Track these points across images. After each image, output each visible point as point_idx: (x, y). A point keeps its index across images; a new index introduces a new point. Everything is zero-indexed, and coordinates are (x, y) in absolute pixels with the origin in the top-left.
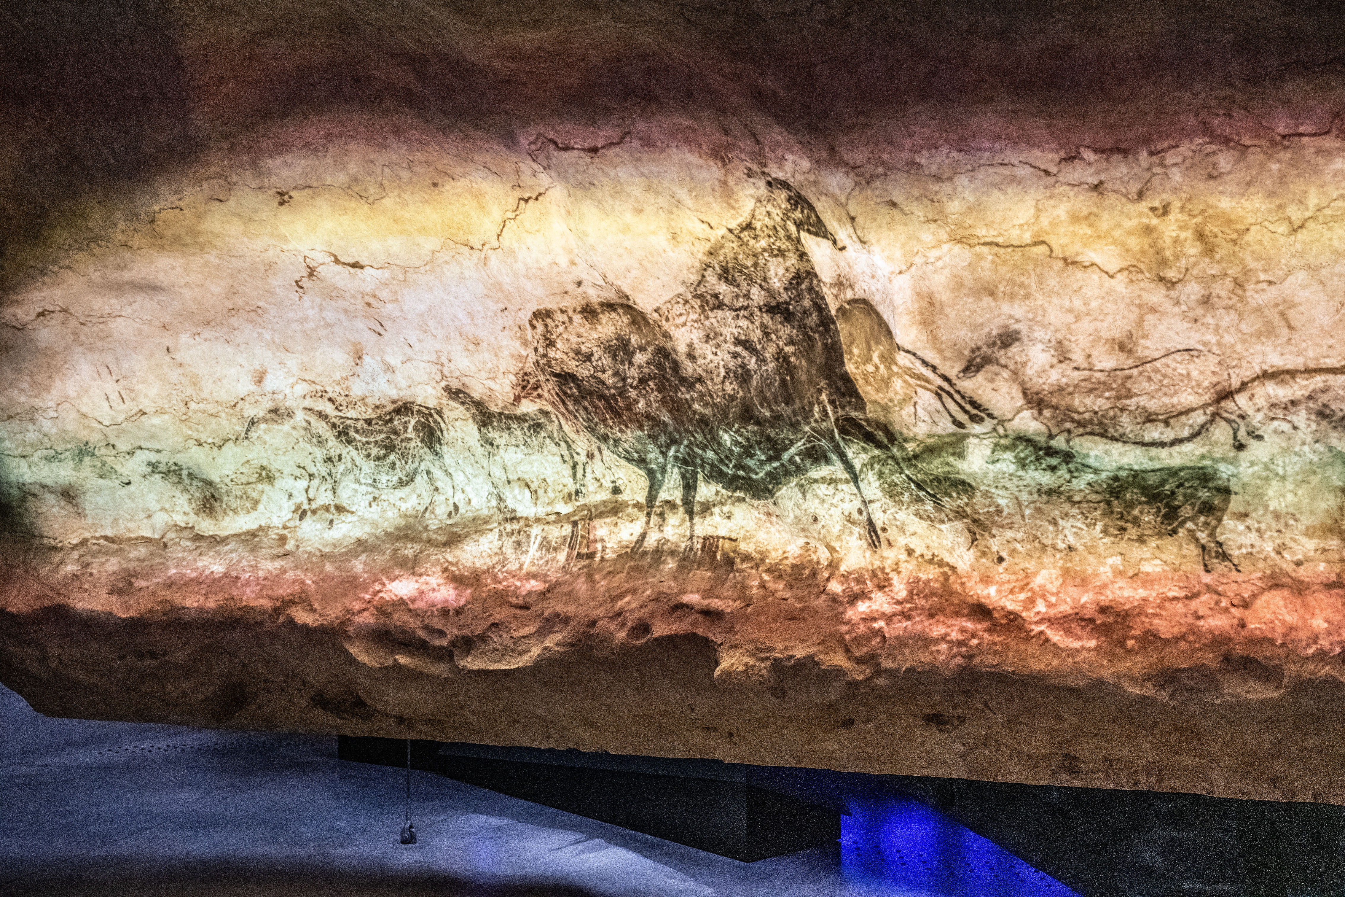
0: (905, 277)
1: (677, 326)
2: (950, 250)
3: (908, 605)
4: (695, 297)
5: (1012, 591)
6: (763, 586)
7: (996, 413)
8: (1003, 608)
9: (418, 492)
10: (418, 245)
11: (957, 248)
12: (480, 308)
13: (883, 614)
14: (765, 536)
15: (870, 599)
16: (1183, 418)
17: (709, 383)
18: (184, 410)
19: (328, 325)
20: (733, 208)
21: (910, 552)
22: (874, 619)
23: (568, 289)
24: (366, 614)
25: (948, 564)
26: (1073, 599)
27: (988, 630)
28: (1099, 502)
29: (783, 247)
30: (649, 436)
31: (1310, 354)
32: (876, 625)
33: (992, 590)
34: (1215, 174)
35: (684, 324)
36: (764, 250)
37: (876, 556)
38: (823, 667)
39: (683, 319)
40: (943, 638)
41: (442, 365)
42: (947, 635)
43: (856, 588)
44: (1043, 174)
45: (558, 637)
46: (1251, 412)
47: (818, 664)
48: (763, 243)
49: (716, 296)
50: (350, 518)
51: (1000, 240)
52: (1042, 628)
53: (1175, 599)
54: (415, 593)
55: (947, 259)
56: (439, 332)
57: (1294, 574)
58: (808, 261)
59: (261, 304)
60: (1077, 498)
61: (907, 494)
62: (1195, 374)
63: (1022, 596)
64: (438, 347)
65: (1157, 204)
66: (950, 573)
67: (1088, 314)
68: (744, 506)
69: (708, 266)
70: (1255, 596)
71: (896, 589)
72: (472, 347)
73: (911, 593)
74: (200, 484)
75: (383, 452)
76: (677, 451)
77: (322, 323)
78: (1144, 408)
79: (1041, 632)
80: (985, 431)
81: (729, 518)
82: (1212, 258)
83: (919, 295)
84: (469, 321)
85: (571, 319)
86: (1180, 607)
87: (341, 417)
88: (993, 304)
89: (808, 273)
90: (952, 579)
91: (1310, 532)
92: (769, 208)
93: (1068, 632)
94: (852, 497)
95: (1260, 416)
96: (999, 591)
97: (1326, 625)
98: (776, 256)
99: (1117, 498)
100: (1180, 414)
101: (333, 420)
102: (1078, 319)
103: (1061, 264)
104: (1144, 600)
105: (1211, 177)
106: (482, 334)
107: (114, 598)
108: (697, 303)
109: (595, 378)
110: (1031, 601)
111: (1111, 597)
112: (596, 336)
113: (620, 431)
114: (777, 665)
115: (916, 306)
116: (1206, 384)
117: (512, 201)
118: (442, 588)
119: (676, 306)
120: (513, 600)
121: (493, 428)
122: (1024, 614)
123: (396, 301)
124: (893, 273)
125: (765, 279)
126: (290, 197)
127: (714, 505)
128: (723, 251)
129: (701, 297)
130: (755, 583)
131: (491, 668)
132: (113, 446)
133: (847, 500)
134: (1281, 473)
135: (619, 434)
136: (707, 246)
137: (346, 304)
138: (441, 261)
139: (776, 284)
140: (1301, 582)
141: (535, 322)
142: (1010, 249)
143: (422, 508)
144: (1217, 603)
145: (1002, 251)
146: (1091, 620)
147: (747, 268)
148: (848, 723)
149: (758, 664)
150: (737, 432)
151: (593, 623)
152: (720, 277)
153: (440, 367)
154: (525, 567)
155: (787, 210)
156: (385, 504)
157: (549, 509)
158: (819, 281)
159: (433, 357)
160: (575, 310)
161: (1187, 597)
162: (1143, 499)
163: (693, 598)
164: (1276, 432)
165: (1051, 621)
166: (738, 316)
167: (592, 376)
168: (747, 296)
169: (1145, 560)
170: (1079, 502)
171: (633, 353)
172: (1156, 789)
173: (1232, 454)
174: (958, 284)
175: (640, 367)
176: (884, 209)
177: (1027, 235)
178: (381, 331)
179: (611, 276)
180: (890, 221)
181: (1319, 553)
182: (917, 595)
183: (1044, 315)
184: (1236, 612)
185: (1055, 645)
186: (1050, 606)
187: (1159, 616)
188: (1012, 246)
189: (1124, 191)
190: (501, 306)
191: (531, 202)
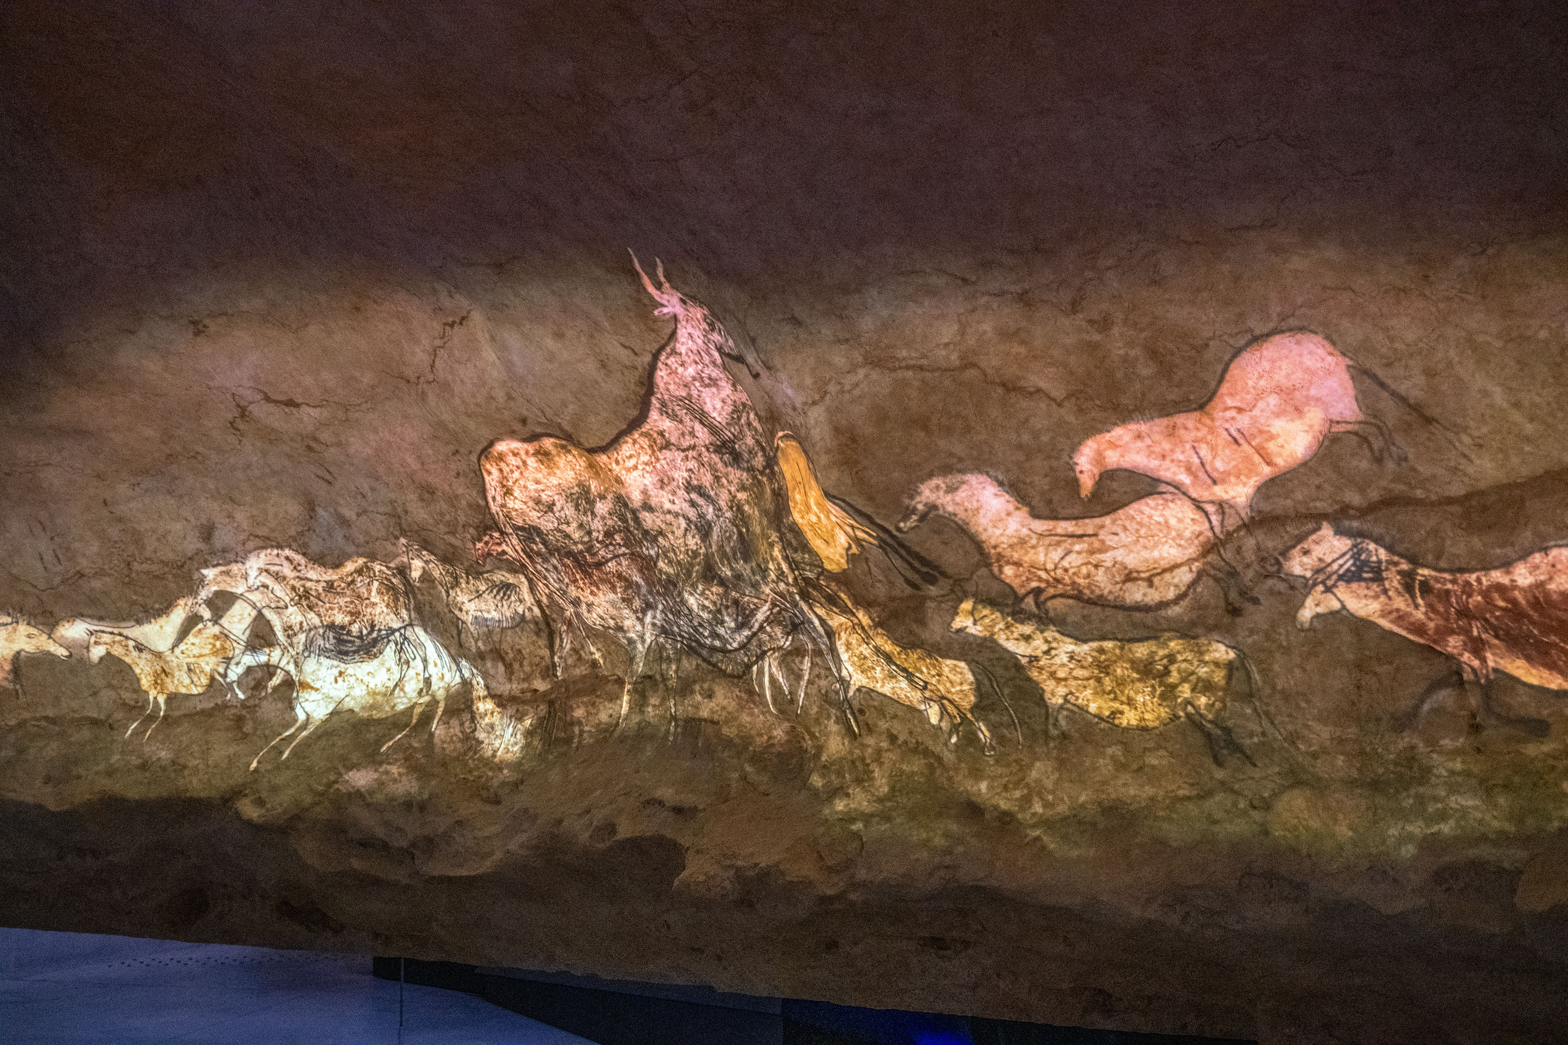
0: (820, 409)
2: (866, 376)
3: (889, 804)
5: (1006, 788)
6: (744, 778)
7: (950, 571)
8: (996, 808)
9: (387, 665)
10: (355, 378)
11: (875, 375)
12: (430, 452)
13: (862, 813)
14: (748, 719)
15: (848, 795)
16: (1167, 576)
17: (670, 536)
18: (126, 571)
19: (274, 473)
20: (653, 330)
21: (893, 738)
22: (853, 820)
23: (513, 428)
24: (318, 809)
25: (933, 754)
26: (1070, 798)
27: (977, 835)
28: (1088, 679)
30: (624, 600)
31: (1299, 496)
32: (854, 827)
33: (983, 786)
34: (1158, 278)
35: (635, 467)
36: (694, 379)
37: (856, 745)
38: (788, 878)
40: (925, 844)
41: (399, 517)
42: (929, 840)
43: (836, 782)
44: (959, 282)
45: (523, 838)
46: (1239, 569)
47: (783, 874)
48: (691, 371)
49: (661, 434)
50: (313, 695)
51: (924, 362)
52: (1037, 833)
53: (1189, 798)
54: (374, 785)
55: (865, 386)
56: (390, 480)
57: (1311, 769)
59: (200, 449)
60: (1061, 674)
61: (878, 669)
62: (1173, 522)
63: (1017, 794)
64: (393, 496)
65: (1095, 315)
66: (936, 765)
67: (1039, 450)
68: (724, 682)
70: (1275, 795)
71: (878, 783)
72: (426, 496)
73: (893, 789)
74: (149, 656)
75: (348, 619)
76: (654, 617)
77: (267, 470)
78: (1122, 564)
79: (1037, 839)
80: (942, 592)
81: (710, 697)
82: (1170, 379)
83: (837, 430)
84: (419, 466)
85: (524, 463)
86: (1192, 808)
87: (301, 579)
88: (927, 439)
90: (938, 772)
91: (1322, 719)
93: (1065, 838)
94: (828, 673)
95: (1250, 574)
96: (990, 788)
97: (1350, 834)
99: (1108, 674)
100: (1165, 571)
101: (292, 582)
102: (1029, 457)
103: (1000, 390)
104: (1152, 799)
105: (1155, 282)
106: (434, 480)
107: (49, 789)
109: (559, 531)
110: (1026, 800)
111: (1113, 796)
112: (555, 482)
113: (592, 593)
114: (740, 875)
115: (835, 443)
116: (1187, 534)
117: (437, 326)
118: (404, 779)
120: (484, 793)
121: (462, 590)
122: (1020, 816)
123: (339, 444)
124: (805, 404)
126: (205, 326)
127: (695, 682)
130: (735, 775)
131: (451, 874)
132: (51, 613)
134: (1285, 644)
135: (591, 598)
136: (636, 375)
137: (286, 448)
138: (382, 397)
140: (1320, 779)
142: (937, 374)
143: (391, 684)
144: (1235, 804)
145: (929, 375)
146: (1094, 824)
148: (832, 946)
149: (720, 873)
150: (702, 594)
151: (560, 822)
153: (397, 519)
154: (499, 753)
156: (352, 680)
157: (525, 685)
159: (388, 509)
161: (1200, 797)
162: (1135, 675)
163: (666, 793)
164: (1272, 592)
165: (1047, 823)
166: (687, 457)
169: (1149, 750)
170: (1065, 679)
171: (594, 502)
172: (1207, 1035)
173: (1227, 620)
174: (880, 416)
175: (603, 518)
176: (787, 328)
177: (954, 357)
178: (329, 477)
179: (549, 412)
180: (794, 342)
181: (1335, 742)
182: (900, 791)
183: (990, 452)
184: (1256, 815)
185: (1050, 853)
186: (1046, 805)
187: (1170, 820)
188: (939, 369)
189: (1054, 300)
190: (452, 448)
191: (456, 328)
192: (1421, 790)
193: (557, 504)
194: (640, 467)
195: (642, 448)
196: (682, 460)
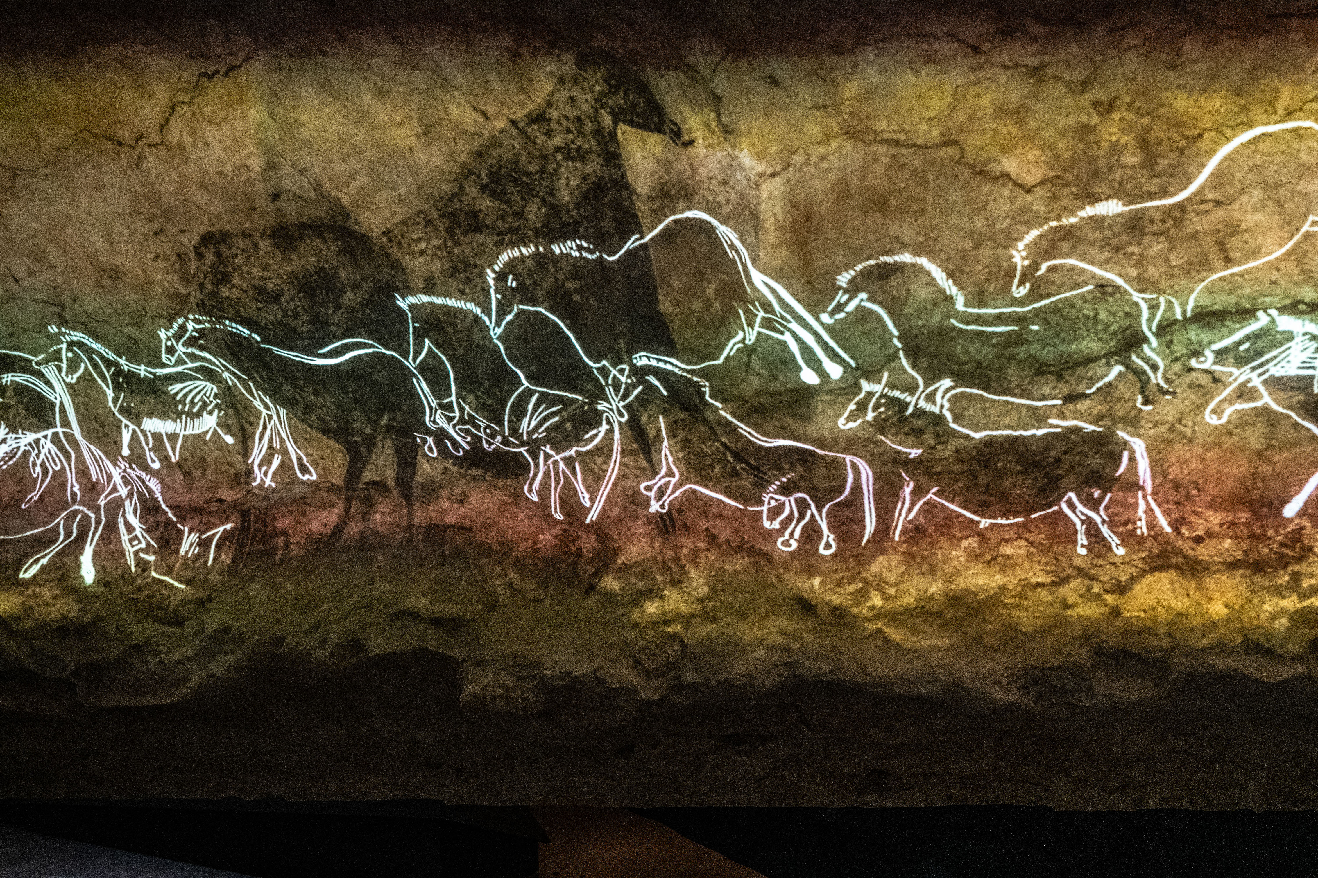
0: (778, 181)
1: (413, 254)
2: (840, 147)
3: (711, 604)
4: (443, 215)
5: (839, 583)
6: (510, 585)
8: (828, 603)
10: (36, 138)
11: (849, 146)
12: (123, 229)
13: (679, 615)
14: (511, 524)
15: (662, 597)
16: (1081, 370)
17: (450, 329)
20: (524, 91)
21: (712, 538)
22: (669, 623)
23: (258, 204)
25: (760, 552)
26: (918, 590)
27: (813, 631)
28: (963, 472)
29: (586, 146)
30: (355, 400)
31: (1247, 291)
32: (671, 630)
33: (816, 582)
34: (1178, 62)
35: (423, 253)
36: (558, 150)
37: (668, 545)
38: (609, 685)
39: (421, 246)
40: (760, 642)
41: (62, 306)
42: (763, 638)
43: (641, 585)
44: (970, 50)
45: (228, 659)
47: (603, 681)
48: (558, 141)
49: (473, 214)
51: (902, 137)
52: (879, 625)
53: (1039, 585)
54: (20, 610)
55: (834, 159)
56: (59, 261)
57: (1190, 553)
58: (620, 167)
60: (938, 469)
61: (718, 467)
62: (1103, 315)
63: (852, 588)
64: (58, 280)
65: (1102, 97)
66: (763, 563)
67: (991, 239)
68: (483, 486)
69: (471, 172)
70: (1133, 580)
71: (694, 584)
72: (106, 282)
73: (713, 588)
76: (391, 419)
78: (1034, 357)
79: (879, 631)
80: (844, 385)
81: (461, 502)
82: (1152, 170)
83: (793, 205)
84: (106, 246)
85: (256, 246)
86: (1045, 596)
88: (880, 222)
89: (615, 182)
90: (765, 570)
91: (1215, 505)
92: (575, 92)
93: (912, 628)
94: (639, 472)
95: (1176, 367)
96: (823, 583)
97: (1226, 611)
98: (573, 159)
99: (985, 467)
100: (1077, 364)
102: (977, 245)
103: (967, 173)
104: (1002, 588)
105: (1173, 66)
106: (122, 263)
108: (442, 224)
109: (285, 325)
110: (862, 594)
111: (963, 586)
112: (289, 269)
113: (316, 393)
114: (544, 685)
115: (789, 220)
116: (1114, 328)
117: (187, 76)
119: (413, 229)
120: (160, 614)
122: (854, 610)
124: (762, 175)
125: (551, 191)
127: (441, 487)
128: (498, 151)
129: (453, 216)
130: (501, 582)
131: (133, 704)
133: (631, 476)
134: (1189, 435)
135: (313, 398)
136: (476, 143)
138: (71, 161)
139: (565, 197)
140: (1199, 562)
141: (203, 250)
142: (911, 151)
144: (1089, 589)
145: (901, 151)
146: (940, 614)
147: (530, 174)
148: (627, 751)
149: (519, 684)
150: (488, 393)
151: (281, 640)
152: (484, 188)
153: (57, 309)
154: (175, 570)
155: (602, 93)
157: (209, 495)
158: (631, 193)
159: (49, 295)
160: (263, 235)
161: (1053, 583)
162: (1019, 468)
163: (420, 604)
164: (1190, 385)
165: (890, 617)
166: (502, 241)
167: (280, 323)
168: (519, 215)
169: (1007, 541)
170: (940, 473)
171: (342, 292)
173: (1135, 412)
174: (843, 193)
175: (351, 309)
176: (763, 88)
177: (936, 133)
179: (327, 185)
180: (768, 103)
181: (1225, 527)
182: (723, 591)
183: (937, 239)
184: (1110, 599)
185: (898, 646)
186: (887, 598)
187: (1019, 606)
188: (915, 145)
189: (1068, 78)
190: (155, 226)
191: (216, 81)
192: (1296, 568)
193: (286, 294)
194: (429, 252)
195: (436, 230)
196: (495, 245)
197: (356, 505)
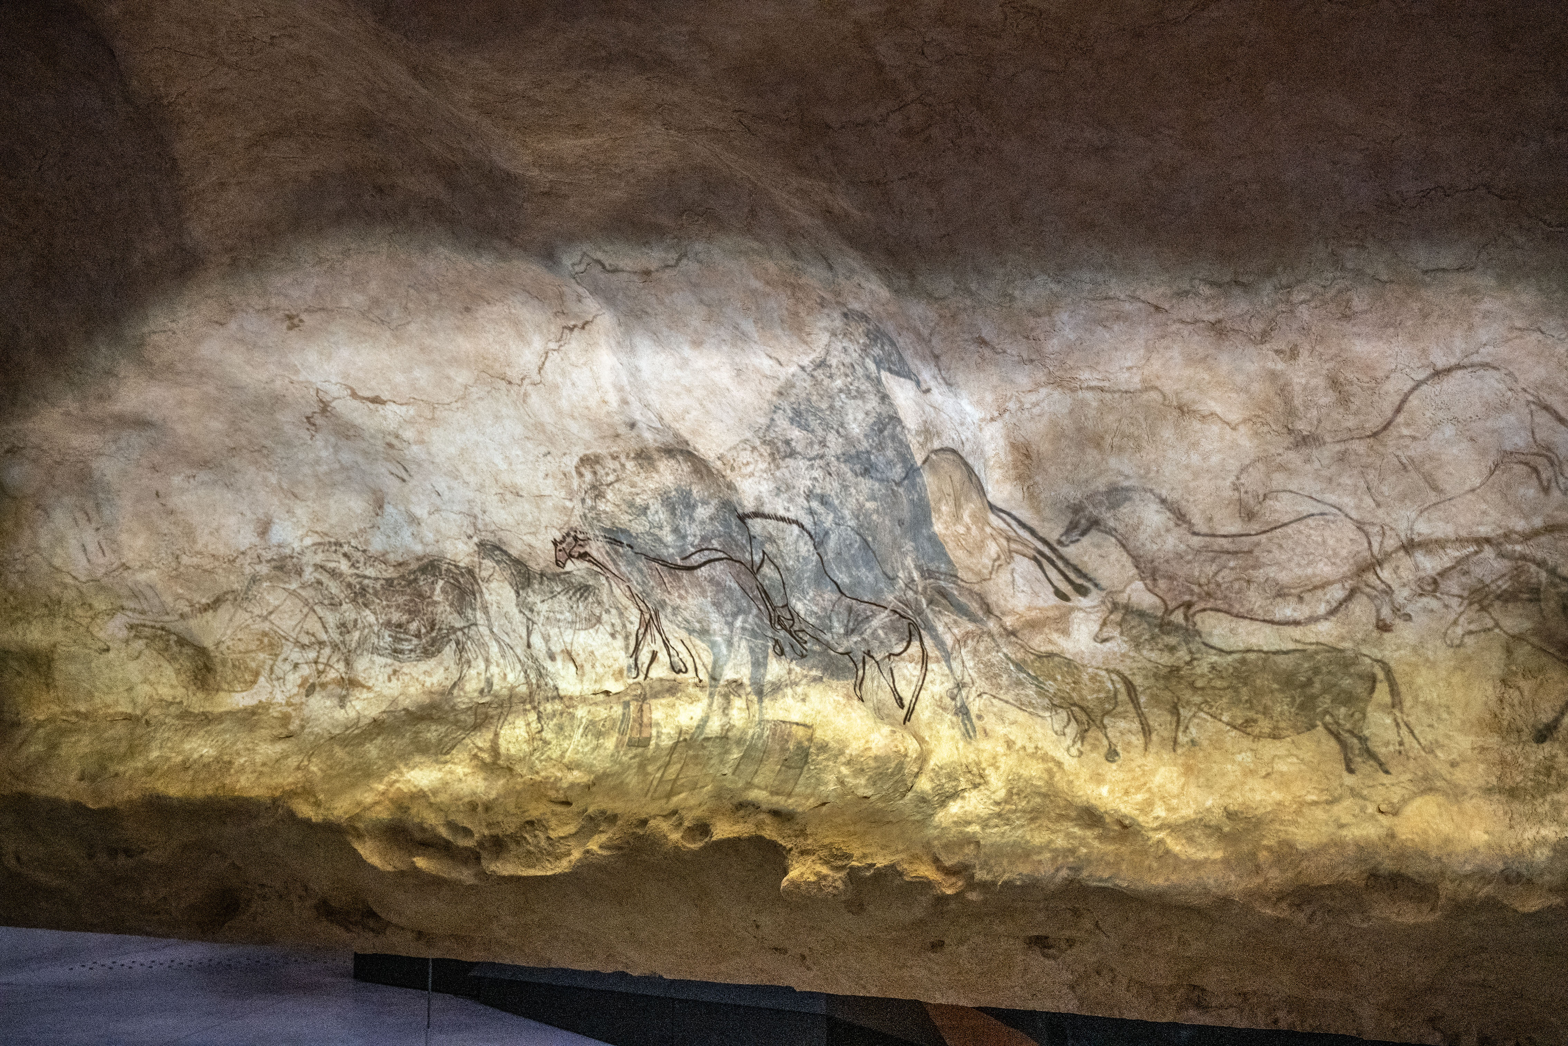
0: (998, 424)
1: (744, 476)
2: (1049, 395)
3: (1008, 807)
4: (764, 442)
5: (1127, 793)
6: (841, 781)
7: (1103, 583)
8: (1116, 812)
9: (446, 664)
10: (448, 378)
11: (1057, 394)
12: (519, 452)
13: (978, 816)
14: (845, 723)
15: (963, 798)
16: (1319, 593)
17: (780, 542)
18: (174, 565)
19: (344, 468)
20: (806, 343)
21: (1010, 744)
22: (968, 823)
23: (619, 432)
24: (378, 808)
25: (1053, 759)
26: (1197, 802)
27: (1099, 838)
28: (1224, 689)
29: (863, 388)
30: (714, 604)
31: (1462, 521)
32: (970, 829)
33: (1104, 790)
34: (1348, 313)
35: (752, 475)
36: (841, 391)
37: (971, 749)
38: (907, 879)
39: (750, 468)
40: (1046, 846)
41: (475, 517)
42: (1051, 841)
43: (948, 786)
44: (1152, 309)
45: (603, 838)
46: (1395, 587)
47: (901, 874)
48: (839, 383)
49: (787, 442)
50: (365, 694)
51: (1107, 384)
52: (1161, 835)
53: (1315, 803)
54: (437, 784)
55: (1045, 405)
56: (473, 480)
57: (1448, 777)
58: (891, 405)
59: (268, 443)
60: (1199, 684)
61: (1005, 677)
62: (1331, 542)
63: (1139, 798)
64: (471, 495)
65: (1283, 346)
66: (1055, 769)
67: (1207, 471)
68: (820, 687)
69: (777, 408)
70: (1405, 801)
71: (993, 787)
72: (508, 496)
73: (1010, 793)
74: (190, 651)
75: (405, 617)
76: (745, 621)
77: (337, 466)
78: (1274, 580)
79: (1161, 842)
80: (1093, 604)
81: (804, 700)
82: (1347, 409)
83: (1013, 445)
84: (506, 466)
85: (623, 466)
86: (1319, 814)
87: (358, 576)
88: (1098, 457)
89: (891, 418)
90: (1058, 777)
91: (1465, 728)
92: (846, 343)
93: (1191, 840)
94: (944, 679)
95: (1406, 592)
96: (1111, 792)
97: (1486, 837)
98: (855, 398)
99: (1246, 684)
100: (1315, 588)
101: (349, 579)
102: (1196, 475)
103: (1176, 413)
104: (1279, 804)
105: (1346, 317)
106: (520, 481)
107: (84, 784)
108: (765, 450)
109: (653, 534)
110: (1149, 804)
111: (1240, 800)
112: (652, 486)
113: (681, 597)
114: (853, 875)
115: (1010, 458)
116: (1344, 553)
117: (554, 329)
118: (470, 778)
119: (743, 453)
120: (552, 794)
121: (534, 591)
122: (1141, 819)
123: (422, 442)
124: (983, 420)
125: (842, 425)
126: (301, 321)
127: (786, 685)
128: (794, 391)
129: (771, 443)
130: (832, 778)
131: (524, 874)
132: (90, 606)
133: (938, 682)
134: (1432, 658)
135: (678, 601)
136: (776, 386)
137: (364, 445)
138: (475, 396)
139: (855, 429)
140: (1456, 786)
141: (582, 470)
142: (1117, 396)
143: (449, 684)
144: (1363, 809)
145: (1108, 396)
146: (1218, 829)
147: (822, 411)
148: (937, 946)
149: (831, 873)
150: (812, 600)
151: (644, 822)
152: (792, 421)
153: (472, 519)
154: (568, 754)
155: (865, 345)
156: (407, 678)
157: (597, 687)
158: (903, 427)
159: (465, 508)
160: (628, 456)
161: (1328, 802)
162: (1275, 686)
163: (762, 795)
164: (1425, 609)
165: (1173, 828)
166: (812, 465)
167: (649, 533)
168: (823, 443)
169: (1279, 757)
170: (1203, 689)
171: (694, 507)
172: (1298, 1029)
173: (1375, 634)
174: (1058, 435)
175: (702, 522)
176: (972, 347)
177: (1137, 379)
178: (405, 476)
179: (668, 417)
180: (980, 360)
181: (1476, 751)
182: (1018, 794)
183: (1158, 471)
184: (1384, 820)
185: (1176, 857)
186: (1170, 809)
187: (1295, 823)
188: (1119, 391)
189: (1245, 330)
190: (544, 450)
191: (576, 332)
192: (1557, 797)
193: (652, 507)
194: (756, 474)
195: (761, 455)
196: (807, 469)
197: (718, 700)
